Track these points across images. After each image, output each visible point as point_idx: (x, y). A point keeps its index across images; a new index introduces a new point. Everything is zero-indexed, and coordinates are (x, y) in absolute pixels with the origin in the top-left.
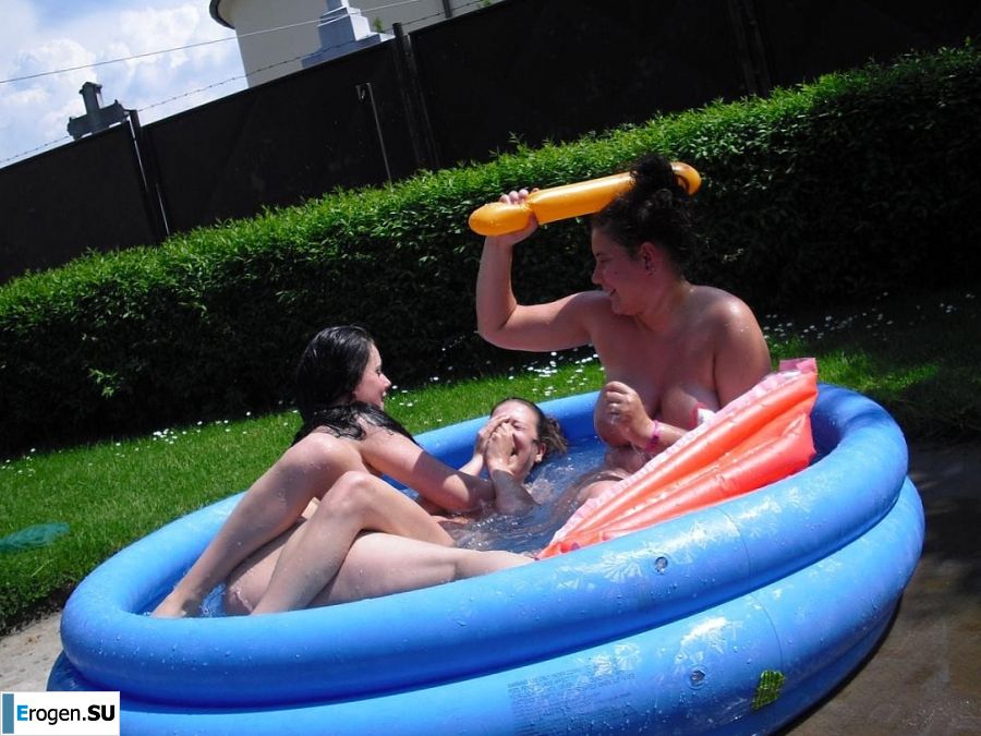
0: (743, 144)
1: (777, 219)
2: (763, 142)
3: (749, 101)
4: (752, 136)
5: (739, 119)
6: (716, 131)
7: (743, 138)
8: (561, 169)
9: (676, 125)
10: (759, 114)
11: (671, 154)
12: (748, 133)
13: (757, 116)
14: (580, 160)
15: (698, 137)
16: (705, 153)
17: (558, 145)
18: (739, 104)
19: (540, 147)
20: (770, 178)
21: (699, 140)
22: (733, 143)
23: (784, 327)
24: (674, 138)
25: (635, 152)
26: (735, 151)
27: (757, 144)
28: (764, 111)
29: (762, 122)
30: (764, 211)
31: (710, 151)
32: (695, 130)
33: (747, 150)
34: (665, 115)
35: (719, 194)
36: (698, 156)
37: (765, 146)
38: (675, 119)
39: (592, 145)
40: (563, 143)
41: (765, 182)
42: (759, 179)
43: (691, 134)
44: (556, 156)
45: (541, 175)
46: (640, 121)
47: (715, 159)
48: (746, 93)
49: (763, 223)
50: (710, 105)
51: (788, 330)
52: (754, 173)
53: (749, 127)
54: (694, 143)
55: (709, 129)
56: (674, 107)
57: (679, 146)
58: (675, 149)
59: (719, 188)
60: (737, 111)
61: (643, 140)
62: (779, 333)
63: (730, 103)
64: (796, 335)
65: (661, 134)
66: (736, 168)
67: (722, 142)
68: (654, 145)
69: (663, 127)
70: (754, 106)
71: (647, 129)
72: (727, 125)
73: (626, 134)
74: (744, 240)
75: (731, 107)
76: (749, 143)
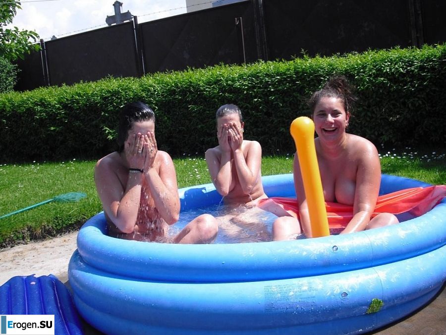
0: (406, 68)
1: (417, 104)
2: (415, 69)
3: (412, 49)
4: (411, 65)
5: (406, 56)
6: (395, 61)
7: (406, 65)
8: (322, 69)
9: (377, 55)
10: (415, 56)
11: (372, 69)
12: (409, 64)
13: (414, 56)
14: (331, 66)
15: (386, 62)
16: (388, 70)
17: (322, 57)
18: (407, 50)
19: (314, 57)
20: (416, 85)
21: (386, 64)
22: (401, 67)
23: (413, 154)
24: (375, 61)
25: (357, 65)
26: (402, 71)
27: (413, 69)
28: (418, 54)
29: (416, 59)
30: (411, 100)
31: (390, 69)
32: (385, 59)
33: (408, 71)
34: (373, 50)
35: (392, 89)
36: (385, 71)
37: (416, 70)
38: (377, 52)
39: (338, 59)
40: (325, 57)
41: (414, 87)
42: (411, 85)
43: (383, 60)
44: (321, 62)
45: (313, 70)
46: (361, 51)
47: (393, 73)
48: (411, 45)
49: (410, 105)
50: (394, 48)
51: (414, 155)
52: (409, 82)
53: (410, 61)
54: (384, 65)
55: (391, 59)
56: (377, 47)
57: (377, 65)
58: (375, 67)
59: (392, 87)
60: (405, 53)
61: (361, 61)
62: (410, 156)
63: (403, 49)
64: (418, 158)
65: (369, 59)
66: (401, 79)
67: (396, 66)
68: (366, 63)
69: (371, 55)
70: (414, 52)
71: (363, 55)
72: (400, 59)
73: (353, 56)
74: (401, 112)
75: (403, 50)
76: (409, 68)
